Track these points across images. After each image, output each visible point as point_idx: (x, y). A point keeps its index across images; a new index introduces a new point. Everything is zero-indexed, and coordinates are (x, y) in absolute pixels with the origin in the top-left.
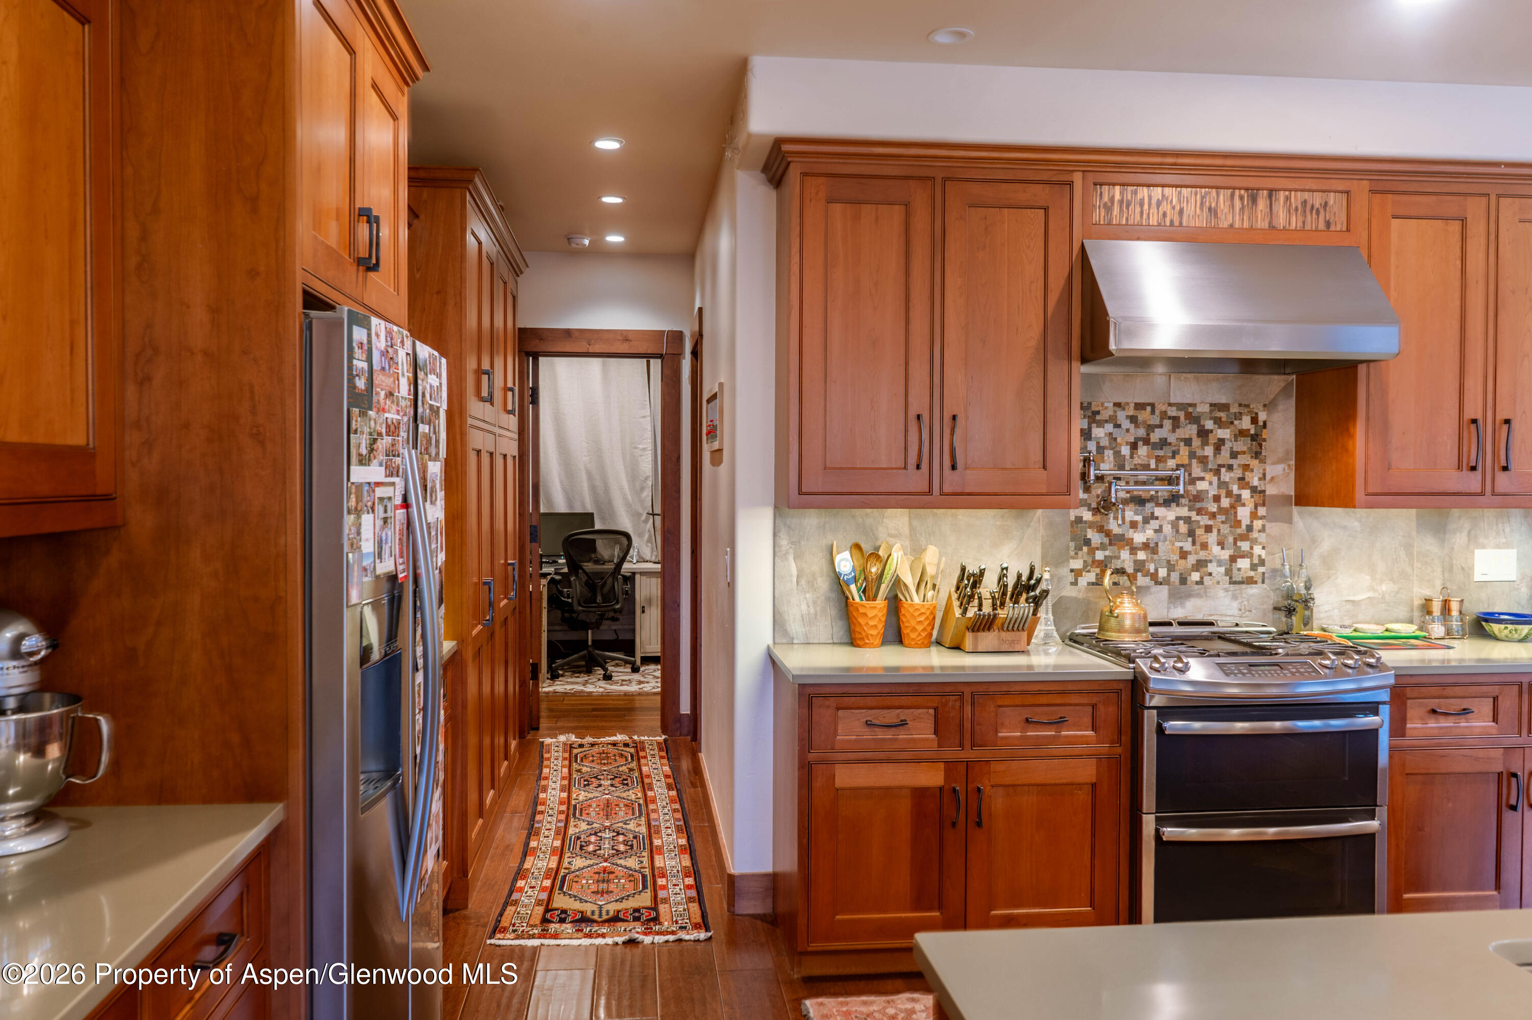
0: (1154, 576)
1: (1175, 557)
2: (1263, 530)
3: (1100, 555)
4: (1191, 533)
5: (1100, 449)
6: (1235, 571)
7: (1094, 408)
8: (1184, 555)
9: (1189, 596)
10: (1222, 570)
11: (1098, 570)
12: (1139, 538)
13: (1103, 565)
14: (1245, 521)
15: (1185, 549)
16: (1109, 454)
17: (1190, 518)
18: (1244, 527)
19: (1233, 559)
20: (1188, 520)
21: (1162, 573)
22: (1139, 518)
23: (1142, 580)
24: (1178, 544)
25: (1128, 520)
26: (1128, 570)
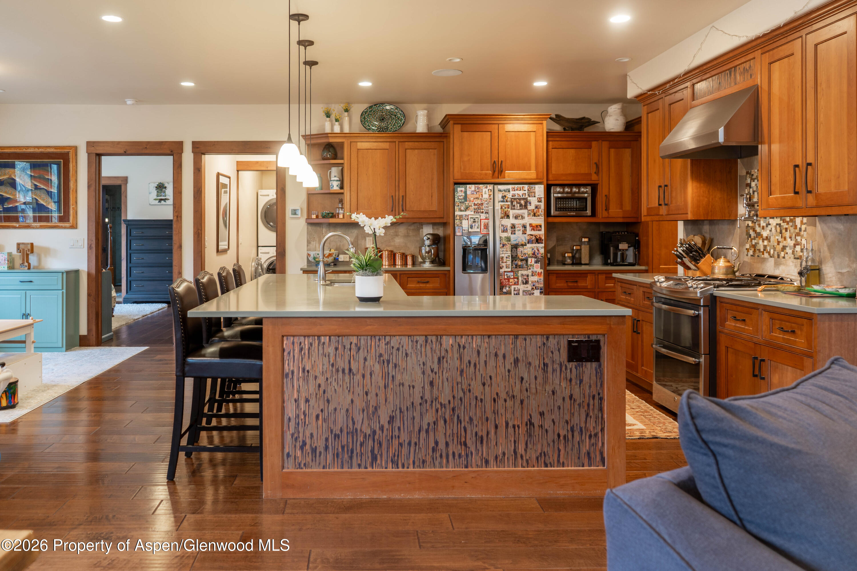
0: (769, 253)
1: (776, 244)
2: (805, 231)
3: (754, 242)
4: (781, 232)
5: (754, 192)
6: (795, 252)
7: (752, 173)
8: (779, 243)
9: (780, 264)
10: (791, 251)
11: (753, 249)
12: (765, 234)
13: (754, 246)
14: (799, 226)
15: (779, 240)
16: (756, 193)
17: (780, 224)
18: (798, 228)
19: (795, 245)
20: (780, 225)
21: (772, 252)
22: (765, 225)
23: (766, 255)
24: (777, 237)
25: (761, 225)
26: (762, 250)
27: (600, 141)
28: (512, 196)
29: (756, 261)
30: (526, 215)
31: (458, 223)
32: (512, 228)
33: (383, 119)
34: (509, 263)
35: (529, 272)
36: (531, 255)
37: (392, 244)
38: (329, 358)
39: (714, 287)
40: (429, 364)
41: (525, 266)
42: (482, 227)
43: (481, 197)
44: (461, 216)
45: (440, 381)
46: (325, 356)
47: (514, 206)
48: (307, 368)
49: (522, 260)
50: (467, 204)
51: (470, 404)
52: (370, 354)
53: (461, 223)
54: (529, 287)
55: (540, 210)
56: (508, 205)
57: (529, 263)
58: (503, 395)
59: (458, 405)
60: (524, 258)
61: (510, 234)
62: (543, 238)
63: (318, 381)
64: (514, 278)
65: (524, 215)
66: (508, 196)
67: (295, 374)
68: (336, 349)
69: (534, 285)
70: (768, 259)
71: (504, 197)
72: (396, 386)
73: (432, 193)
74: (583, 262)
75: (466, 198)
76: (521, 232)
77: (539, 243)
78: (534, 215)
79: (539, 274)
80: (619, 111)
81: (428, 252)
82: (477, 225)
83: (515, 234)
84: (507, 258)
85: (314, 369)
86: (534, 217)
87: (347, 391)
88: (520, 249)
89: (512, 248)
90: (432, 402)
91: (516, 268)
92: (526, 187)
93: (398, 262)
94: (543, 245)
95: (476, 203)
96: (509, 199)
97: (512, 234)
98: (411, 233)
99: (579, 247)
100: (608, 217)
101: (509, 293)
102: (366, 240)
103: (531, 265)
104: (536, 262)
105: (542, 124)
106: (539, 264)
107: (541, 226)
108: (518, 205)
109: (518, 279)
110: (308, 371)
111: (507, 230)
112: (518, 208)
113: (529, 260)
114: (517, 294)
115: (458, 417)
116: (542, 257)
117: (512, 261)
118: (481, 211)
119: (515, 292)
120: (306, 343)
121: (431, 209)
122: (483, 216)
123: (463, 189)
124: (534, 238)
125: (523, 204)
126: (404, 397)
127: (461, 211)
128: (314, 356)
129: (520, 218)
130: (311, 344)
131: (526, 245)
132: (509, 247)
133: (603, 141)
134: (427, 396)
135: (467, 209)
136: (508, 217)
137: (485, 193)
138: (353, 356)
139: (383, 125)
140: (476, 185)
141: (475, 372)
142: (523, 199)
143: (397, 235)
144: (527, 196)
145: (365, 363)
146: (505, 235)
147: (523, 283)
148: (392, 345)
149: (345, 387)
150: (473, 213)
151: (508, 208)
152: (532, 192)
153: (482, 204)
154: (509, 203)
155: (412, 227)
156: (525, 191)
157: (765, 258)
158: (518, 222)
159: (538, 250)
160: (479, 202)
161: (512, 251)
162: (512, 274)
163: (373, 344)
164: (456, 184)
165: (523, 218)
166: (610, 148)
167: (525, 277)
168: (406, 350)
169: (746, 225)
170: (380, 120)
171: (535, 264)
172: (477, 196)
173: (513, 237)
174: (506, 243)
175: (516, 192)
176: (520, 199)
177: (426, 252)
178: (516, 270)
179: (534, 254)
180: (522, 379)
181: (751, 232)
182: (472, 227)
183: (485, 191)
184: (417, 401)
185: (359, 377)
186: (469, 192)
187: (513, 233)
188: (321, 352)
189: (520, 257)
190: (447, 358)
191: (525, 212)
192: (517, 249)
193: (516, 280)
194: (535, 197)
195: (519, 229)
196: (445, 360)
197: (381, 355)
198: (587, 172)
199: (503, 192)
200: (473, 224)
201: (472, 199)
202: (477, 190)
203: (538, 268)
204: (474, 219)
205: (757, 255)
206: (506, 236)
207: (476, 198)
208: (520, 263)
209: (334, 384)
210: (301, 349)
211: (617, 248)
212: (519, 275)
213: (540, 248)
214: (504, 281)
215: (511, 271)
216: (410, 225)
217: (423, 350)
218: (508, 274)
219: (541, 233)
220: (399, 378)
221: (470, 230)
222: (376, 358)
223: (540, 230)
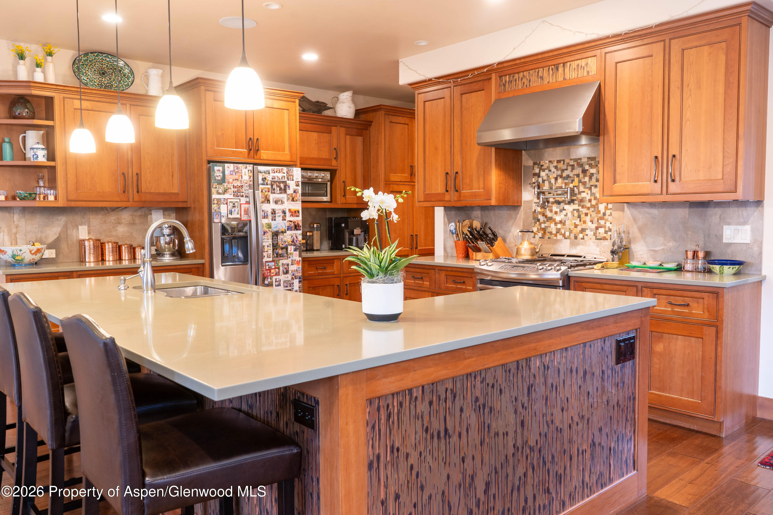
0: (564, 235)
1: (572, 227)
2: (611, 215)
3: (543, 226)
4: (579, 217)
5: (544, 181)
6: (598, 234)
7: (541, 164)
8: (576, 226)
9: (578, 244)
10: (592, 233)
11: (542, 232)
12: (558, 218)
13: (544, 230)
14: (602, 211)
15: (576, 224)
16: (547, 183)
17: (579, 209)
18: (602, 213)
19: (597, 228)
20: (578, 211)
21: (567, 234)
22: (558, 210)
23: (559, 237)
24: (574, 221)
25: (554, 211)
26: (554, 232)
27: (339, 127)
28: (272, 179)
29: (546, 242)
30: (285, 200)
31: (216, 208)
32: (272, 214)
33: (103, 74)
34: (270, 252)
35: (289, 261)
36: (290, 243)
37: (114, 233)
38: (423, 421)
39: (569, 268)
40: (520, 398)
41: (285, 255)
42: (243, 213)
43: (240, 179)
44: (219, 200)
45: (529, 418)
46: (418, 419)
47: (274, 189)
48: (397, 445)
49: (282, 248)
50: (225, 186)
51: (553, 438)
52: (466, 402)
53: (219, 208)
54: (289, 277)
55: (298, 194)
56: (269, 188)
57: (289, 251)
58: (576, 419)
59: (543, 443)
60: (284, 246)
61: (271, 221)
62: (301, 224)
63: (412, 460)
64: (275, 268)
65: (283, 200)
66: (267, 178)
67: (382, 459)
68: (431, 403)
69: (293, 275)
70: (562, 240)
71: (264, 179)
72: (491, 438)
73: (172, 172)
74: (315, 248)
75: (223, 180)
76: (281, 218)
77: (297, 230)
78: (293, 200)
79: (298, 263)
80: (350, 98)
81: (168, 243)
82: (237, 210)
83: (275, 220)
84: (268, 246)
85: (405, 443)
86: (292, 202)
87: (443, 464)
88: (280, 237)
89: (273, 236)
90: (523, 447)
91: (277, 257)
92: (285, 169)
93: (125, 255)
94: (300, 232)
95: (235, 185)
96: (269, 182)
97: (272, 220)
98: (137, 221)
99: (311, 234)
100: (345, 203)
101: (270, 285)
102: (78, 229)
103: (291, 254)
104: (295, 250)
105: (294, 102)
106: (298, 252)
107: (298, 212)
108: (278, 189)
109: (279, 268)
110: (398, 450)
111: (267, 216)
112: (278, 192)
113: (289, 247)
114: (278, 286)
115: (543, 458)
116: (300, 244)
117: (273, 250)
118: (241, 194)
119: (277, 283)
120: (395, 404)
121: (171, 192)
122: (243, 200)
123: (221, 168)
124: (293, 224)
125: (283, 188)
126: (499, 451)
127: (219, 194)
128: (405, 422)
129: (280, 202)
130: (401, 404)
131: (285, 232)
132: (269, 235)
133: (341, 127)
134: (519, 443)
135: (225, 191)
136: (268, 201)
137: (245, 175)
138: (449, 409)
139: (105, 80)
140: (235, 165)
141: (556, 397)
142: (283, 182)
143: (119, 223)
144: (286, 180)
145: (461, 415)
146: (265, 221)
147: (284, 273)
148: (487, 381)
149: (441, 459)
150: (232, 196)
151: (269, 192)
152: (290, 175)
153: (242, 186)
154: (270, 186)
155: (139, 213)
156: (284, 173)
157: (559, 240)
158: (278, 207)
159: (297, 238)
160: (239, 185)
161: (273, 239)
162: (273, 264)
163: (469, 384)
164: (209, 162)
165: (282, 203)
166: (346, 134)
167: (286, 267)
168: (500, 385)
169: (533, 210)
170: (100, 74)
171: (295, 252)
172: (236, 177)
173: (273, 223)
174: (267, 230)
175: (276, 174)
176: (280, 182)
177: (166, 243)
178: (277, 259)
179: (293, 241)
180: (589, 393)
181: (540, 217)
182: (231, 213)
183: (245, 172)
184: (511, 450)
185: (455, 438)
186: (227, 173)
187: (274, 219)
188: (413, 412)
189: (281, 245)
190: (535, 386)
191: (284, 196)
192: (277, 237)
193: (277, 270)
194: (293, 180)
195: (279, 214)
196: (533, 388)
197: (477, 399)
198: (327, 157)
199: (264, 174)
200: (233, 210)
201: (231, 180)
202: (237, 170)
203: (296, 256)
204: (234, 204)
205: (547, 237)
206: (267, 222)
207: (236, 179)
208: (280, 252)
209: (429, 458)
210: (389, 416)
211: (352, 233)
212: (280, 264)
213: (298, 235)
214: (266, 272)
215: (273, 261)
216: (136, 211)
217: (515, 380)
218: (270, 264)
219: (299, 219)
220: (494, 427)
221: (230, 216)
222: (472, 405)
223: (298, 216)
